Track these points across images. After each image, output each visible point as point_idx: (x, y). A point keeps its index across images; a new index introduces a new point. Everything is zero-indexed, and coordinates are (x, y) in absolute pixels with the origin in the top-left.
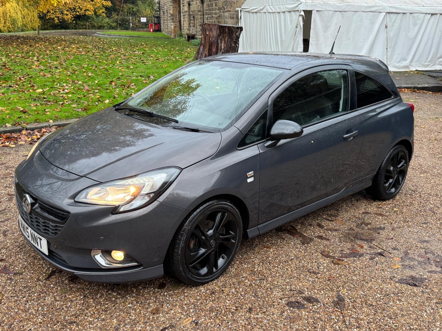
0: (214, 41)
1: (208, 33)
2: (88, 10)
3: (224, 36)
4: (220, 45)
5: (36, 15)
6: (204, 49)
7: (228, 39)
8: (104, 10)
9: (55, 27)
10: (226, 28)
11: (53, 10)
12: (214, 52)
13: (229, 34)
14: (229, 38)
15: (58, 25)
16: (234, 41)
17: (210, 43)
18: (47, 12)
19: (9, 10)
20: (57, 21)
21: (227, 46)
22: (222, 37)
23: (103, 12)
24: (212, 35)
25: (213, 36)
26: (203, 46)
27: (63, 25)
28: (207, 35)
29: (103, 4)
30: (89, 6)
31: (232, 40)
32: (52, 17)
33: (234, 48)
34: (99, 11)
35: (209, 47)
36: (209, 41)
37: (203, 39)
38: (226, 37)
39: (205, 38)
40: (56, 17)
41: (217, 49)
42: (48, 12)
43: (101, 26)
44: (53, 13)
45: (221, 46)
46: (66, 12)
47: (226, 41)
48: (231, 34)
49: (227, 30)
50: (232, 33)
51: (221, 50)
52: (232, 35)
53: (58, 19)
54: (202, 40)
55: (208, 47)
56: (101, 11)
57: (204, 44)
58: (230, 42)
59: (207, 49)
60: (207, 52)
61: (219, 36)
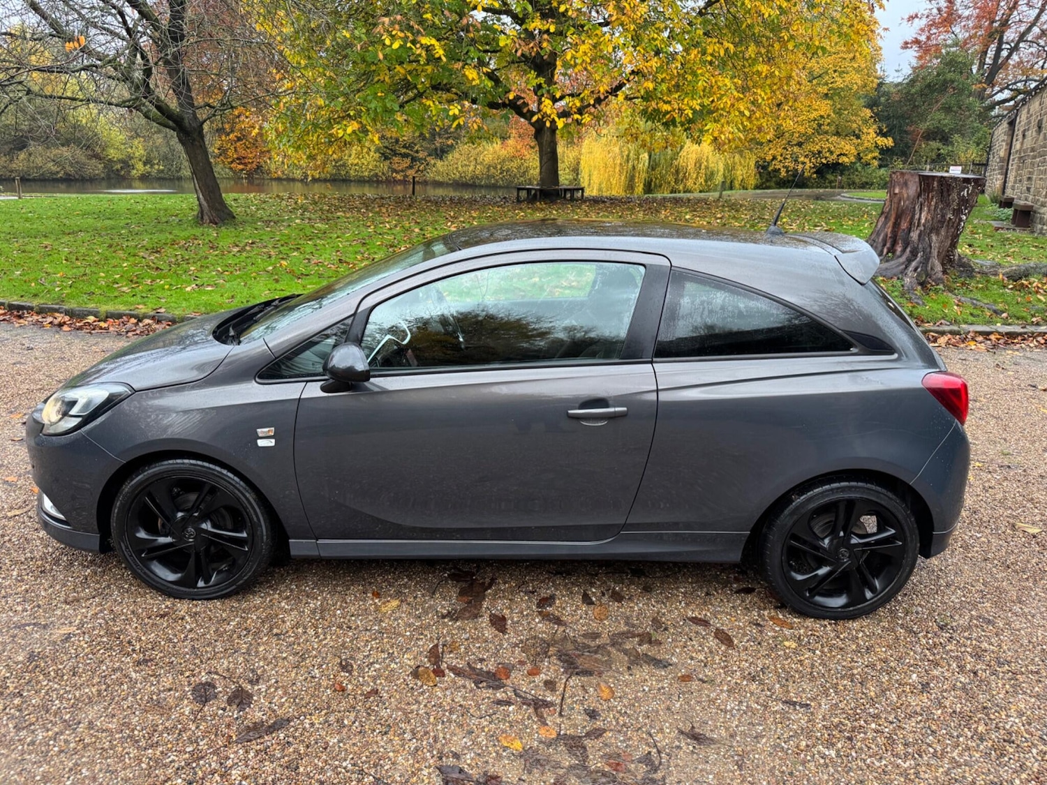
0: (907, 207)
1: (897, 191)
2: (844, 155)
3: (928, 196)
4: (917, 216)
5: (752, 164)
6: (885, 224)
7: (936, 203)
8: (876, 154)
9: (782, 184)
10: (934, 180)
11: (781, 155)
12: (904, 230)
13: (942, 193)
14: (942, 201)
15: (789, 181)
16: (954, 210)
17: (900, 211)
18: (772, 160)
19: (707, 157)
20: (783, 173)
21: (933, 219)
22: (924, 199)
23: (874, 158)
24: (905, 196)
25: (908, 196)
26: (886, 218)
27: (795, 181)
28: (896, 194)
29: (876, 143)
30: (848, 147)
31: (948, 205)
32: (777, 167)
33: (953, 223)
34: (866, 155)
35: (896, 219)
36: (898, 208)
37: (888, 203)
38: (932, 198)
39: (891, 201)
40: (783, 167)
41: (911, 225)
42: (774, 158)
43: (867, 183)
44: (781, 161)
45: (920, 219)
46: (802, 159)
47: (933, 208)
48: (945, 194)
49: (935, 184)
50: (948, 190)
51: (918, 226)
52: (949, 195)
53: (787, 171)
54: (885, 204)
55: (892, 220)
56: (870, 156)
57: (888, 213)
58: (942, 209)
59: (890, 224)
60: (890, 230)
61: (919, 195)
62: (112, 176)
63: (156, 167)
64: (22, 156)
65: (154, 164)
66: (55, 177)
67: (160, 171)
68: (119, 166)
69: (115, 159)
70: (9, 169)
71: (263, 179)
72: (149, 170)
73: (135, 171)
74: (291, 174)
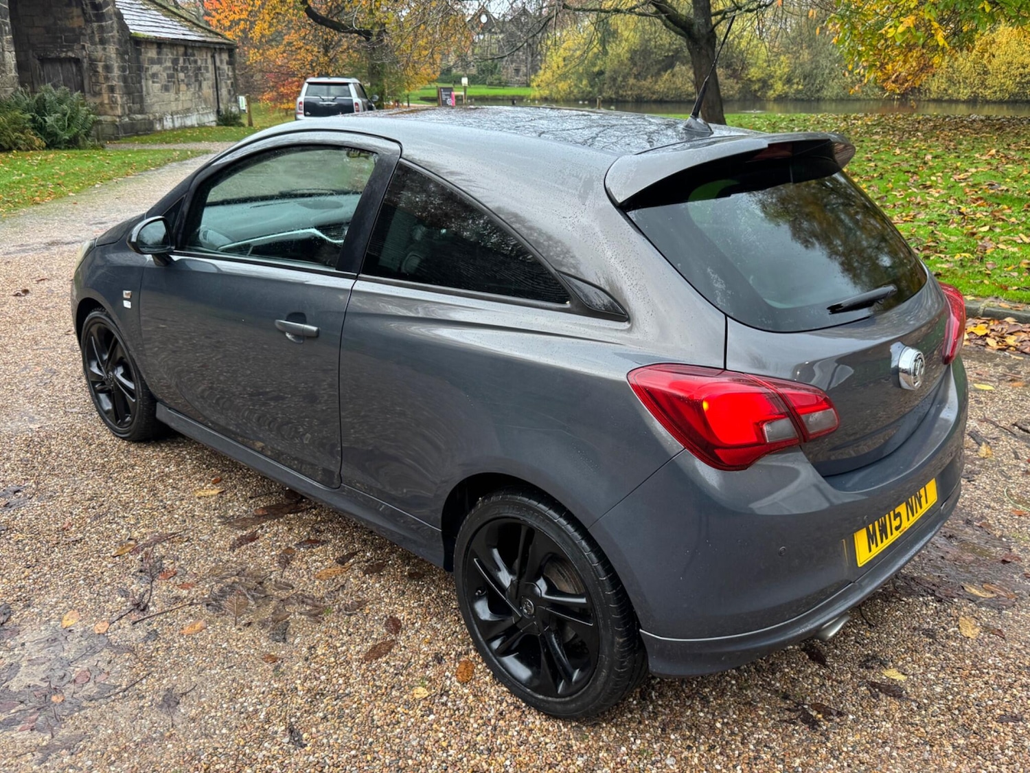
62: (749, 96)
63: (795, 86)
64: (666, 76)
65: (793, 84)
66: (690, 98)
67: (798, 92)
68: (756, 87)
69: (754, 79)
70: (652, 91)
71: (919, 100)
72: (787, 90)
73: (772, 92)
74: (955, 95)
